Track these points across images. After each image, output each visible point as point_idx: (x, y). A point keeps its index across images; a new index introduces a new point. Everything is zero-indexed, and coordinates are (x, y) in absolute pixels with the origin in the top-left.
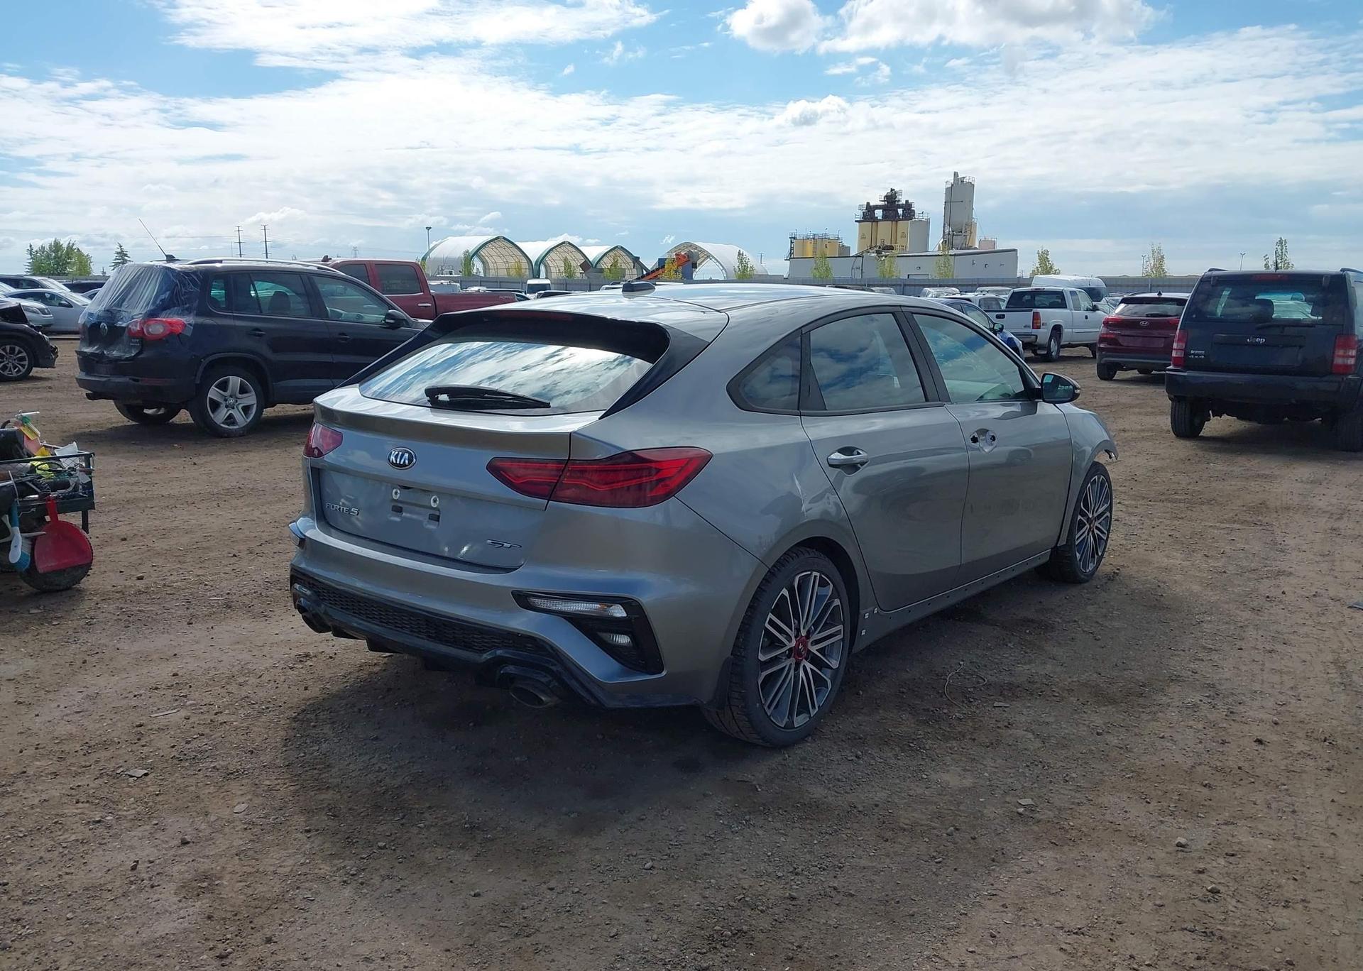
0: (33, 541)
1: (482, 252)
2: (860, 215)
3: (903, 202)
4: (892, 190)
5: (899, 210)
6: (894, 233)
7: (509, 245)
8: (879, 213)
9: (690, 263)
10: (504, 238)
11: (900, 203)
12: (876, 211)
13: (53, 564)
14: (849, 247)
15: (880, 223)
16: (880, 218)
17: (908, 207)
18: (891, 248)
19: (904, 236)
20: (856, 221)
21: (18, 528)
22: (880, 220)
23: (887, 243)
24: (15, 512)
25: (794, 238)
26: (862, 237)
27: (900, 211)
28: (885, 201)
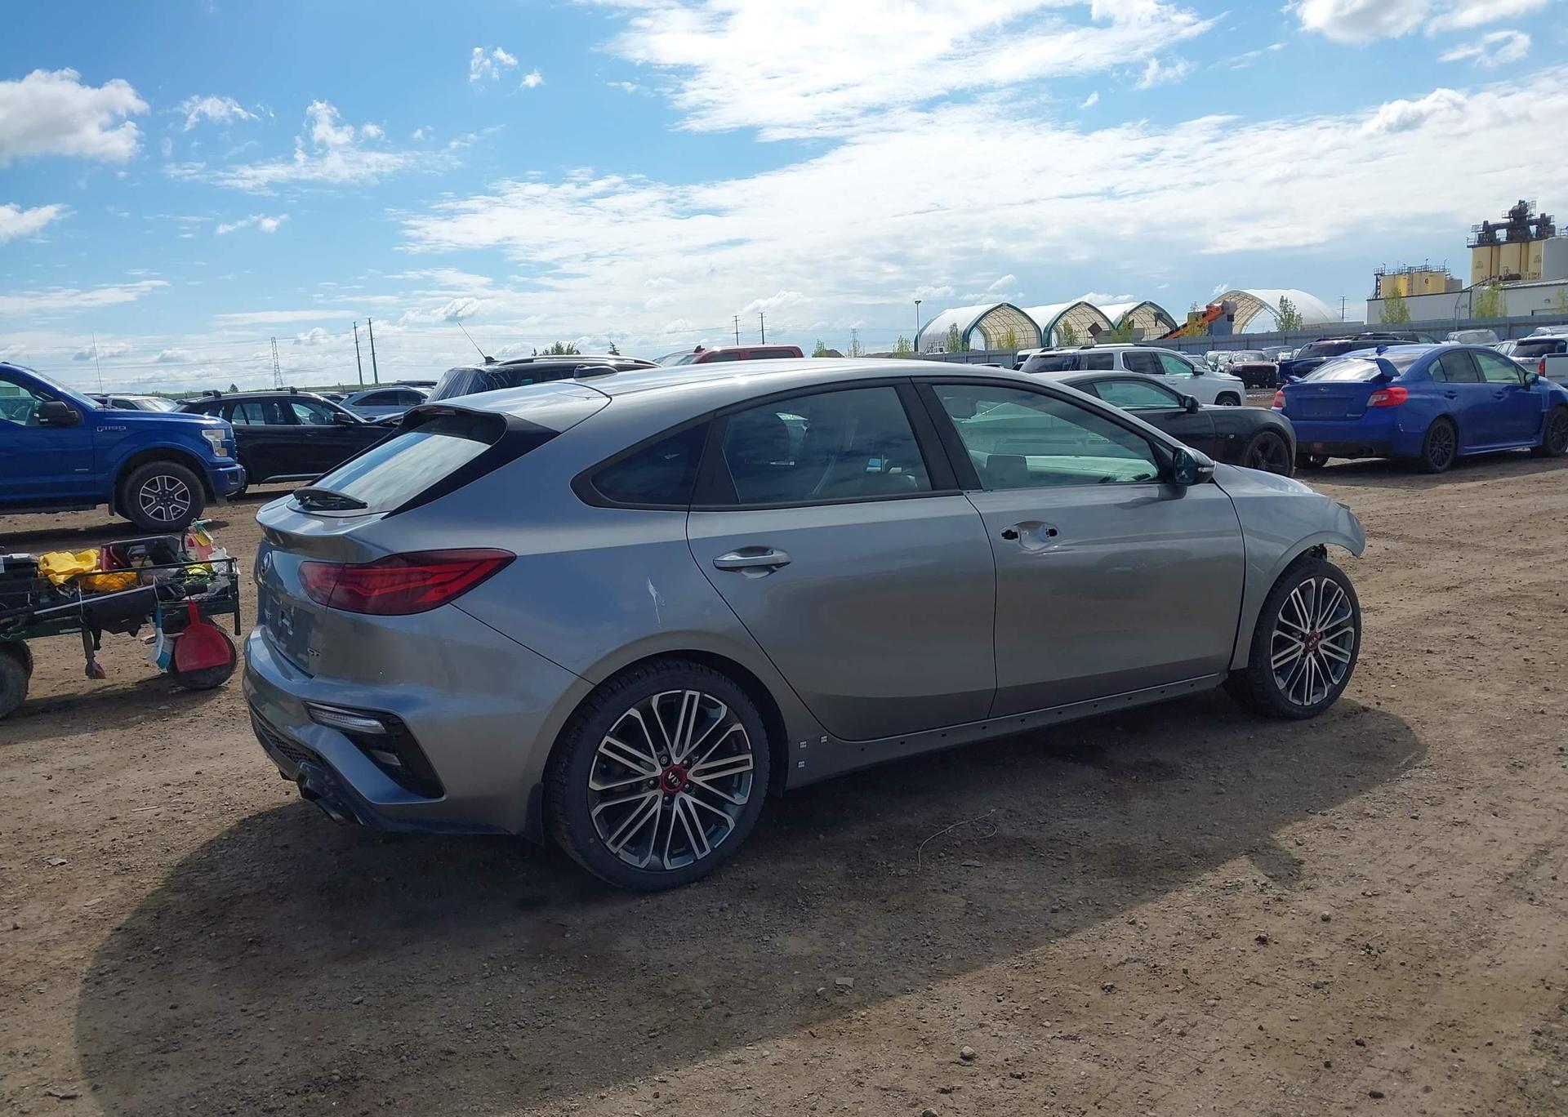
0: (175, 640)
1: (984, 323)
2: (1473, 237)
3: (1537, 216)
4: (1520, 202)
5: (1531, 227)
6: (1523, 260)
7: (1015, 312)
8: (1502, 234)
9: (1226, 315)
10: (1008, 305)
11: (1533, 218)
12: (1497, 232)
13: (193, 664)
14: (1461, 280)
15: (1503, 247)
16: (1504, 240)
17: (1545, 223)
18: (1517, 277)
19: (1538, 260)
20: (1468, 247)
21: (161, 629)
22: (1504, 243)
23: (1514, 271)
24: (159, 614)
25: (1381, 275)
26: (1478, 266)
27: (1533, 229)
28: (1509, 217)
